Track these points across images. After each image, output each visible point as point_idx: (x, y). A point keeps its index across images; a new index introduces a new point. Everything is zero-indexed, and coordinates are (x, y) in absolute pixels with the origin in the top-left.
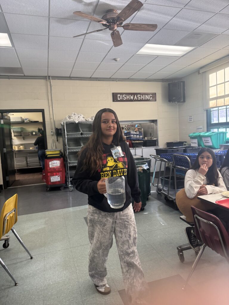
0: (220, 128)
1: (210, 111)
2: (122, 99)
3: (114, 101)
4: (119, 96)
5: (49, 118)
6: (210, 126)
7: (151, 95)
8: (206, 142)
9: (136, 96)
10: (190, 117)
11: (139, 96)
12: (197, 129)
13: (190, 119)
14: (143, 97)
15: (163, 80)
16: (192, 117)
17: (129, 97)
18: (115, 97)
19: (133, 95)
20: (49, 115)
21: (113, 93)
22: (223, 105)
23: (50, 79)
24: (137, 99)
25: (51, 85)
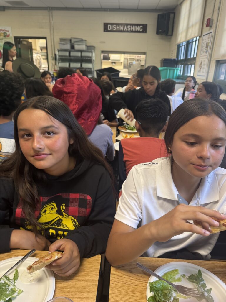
2: (112, 29)
5: (51, 45)
9: (126, 27)
11: (129, 27)
14: (133, 28)
15: (155, 10)
17: (119, 28)
18: (106, 27)
19: (123, 26)
20: (50, 42)
21: (104, 24)
23: (51, 10)
24: (126, 30)
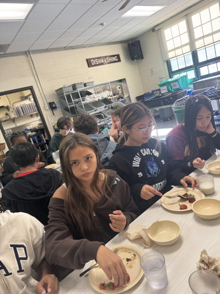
0: (181, 73)
1: (170, 61)
2: (95, 64)
3: (89, 67)
4: (93, 61)
5: (40, 93)
6: (171, 73)
7: (116, 57)
8: (174, 86)
9: (105, 59)
10: (151, 70)
11: (108, 59)
12: (160, 79)
13: (151, 72)
14: (111, 59)
15: (121, 42)
16: (153, 70)
17: (100, 61)
18: (89, 63)
19: (103, 59)
20: (38, 91)
21: (87, 60)
22: (182, 54)
23: (30, 54)
24: (106, 62)
25: (32, 60)
